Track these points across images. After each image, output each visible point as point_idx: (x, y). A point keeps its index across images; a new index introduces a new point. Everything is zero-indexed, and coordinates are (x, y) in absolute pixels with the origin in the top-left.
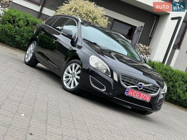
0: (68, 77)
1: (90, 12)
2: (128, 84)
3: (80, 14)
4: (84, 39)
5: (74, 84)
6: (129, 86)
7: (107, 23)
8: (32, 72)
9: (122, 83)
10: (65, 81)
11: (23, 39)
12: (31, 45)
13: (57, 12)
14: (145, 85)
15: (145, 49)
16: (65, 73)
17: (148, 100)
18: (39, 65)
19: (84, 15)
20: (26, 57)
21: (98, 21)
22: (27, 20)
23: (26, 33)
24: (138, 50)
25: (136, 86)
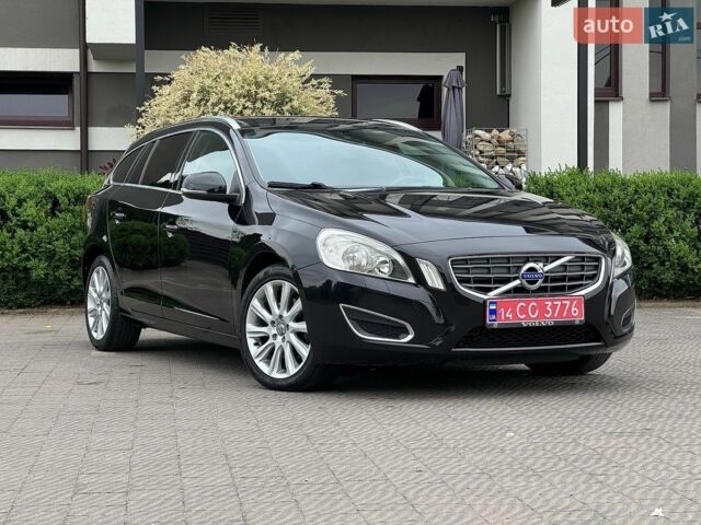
0: (264, 339)
1: (258, 85)
2: (484, 285)
3: (225, 103)
4: (272, 185)
5: (297, 357)
6: (490, 290)
7: (331, 100)
8: (133, 370)
9: (462, 289)
10: (261, 358)
11: (58, 267)
12: (95, 275)
13: (144, 128)
14: (546, 269)
15: (500, 143)
16: (250, 327)
17: (577, 315)
18: (148, 334)
19: (239, 104)
20: (91, 326)
21: (295, 104)
22: (47, 191)
23: (61, 241)
24: (478, 153)
25: (517, 282)
